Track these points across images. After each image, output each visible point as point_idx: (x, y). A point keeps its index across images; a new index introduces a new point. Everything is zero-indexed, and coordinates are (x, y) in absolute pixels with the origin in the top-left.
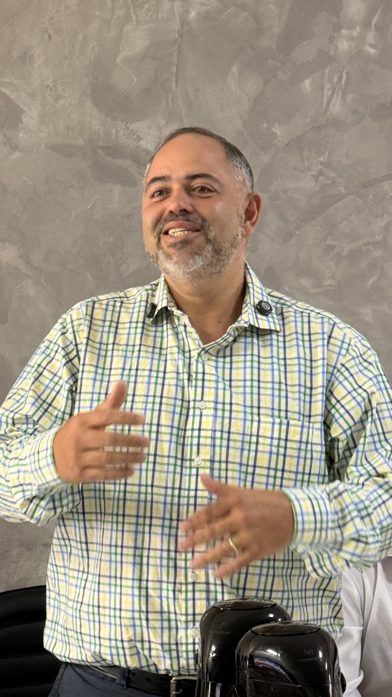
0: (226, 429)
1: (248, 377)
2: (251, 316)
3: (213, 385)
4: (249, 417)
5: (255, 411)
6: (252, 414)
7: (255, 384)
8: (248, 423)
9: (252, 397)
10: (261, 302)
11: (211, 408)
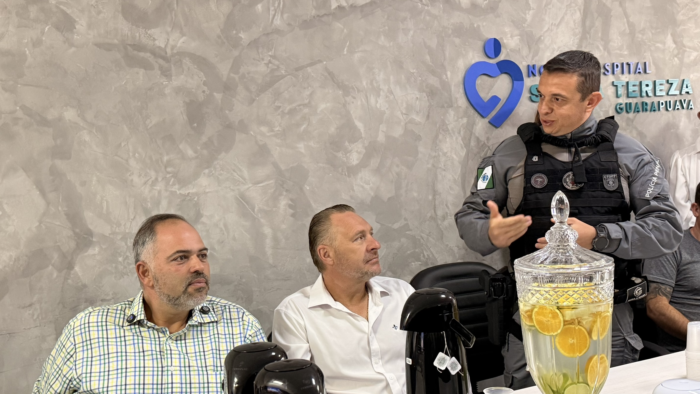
0: (188, 381)
1: (197, 350)
2: (198, 317)
3: (178, 356)
4: (201, 373)
5: (204, 369)
6: (202, 371)
7: (202, 354)
8: (201, 377)
9: (201, 361)
10: (202, 307)
11: (178, 370)
